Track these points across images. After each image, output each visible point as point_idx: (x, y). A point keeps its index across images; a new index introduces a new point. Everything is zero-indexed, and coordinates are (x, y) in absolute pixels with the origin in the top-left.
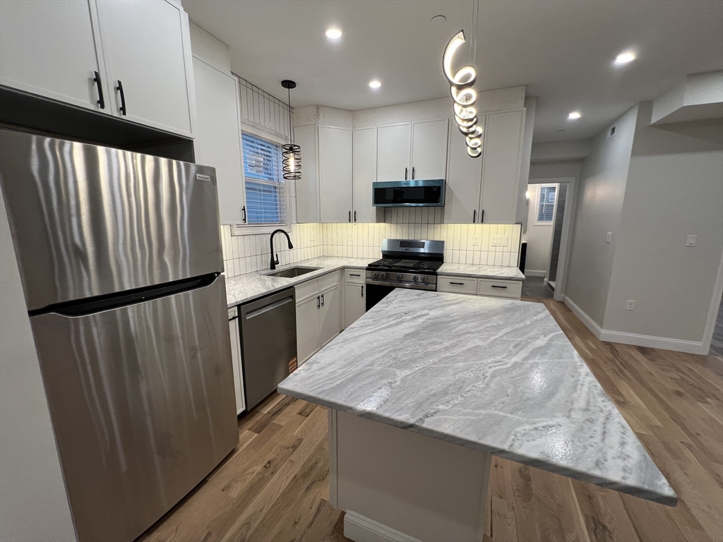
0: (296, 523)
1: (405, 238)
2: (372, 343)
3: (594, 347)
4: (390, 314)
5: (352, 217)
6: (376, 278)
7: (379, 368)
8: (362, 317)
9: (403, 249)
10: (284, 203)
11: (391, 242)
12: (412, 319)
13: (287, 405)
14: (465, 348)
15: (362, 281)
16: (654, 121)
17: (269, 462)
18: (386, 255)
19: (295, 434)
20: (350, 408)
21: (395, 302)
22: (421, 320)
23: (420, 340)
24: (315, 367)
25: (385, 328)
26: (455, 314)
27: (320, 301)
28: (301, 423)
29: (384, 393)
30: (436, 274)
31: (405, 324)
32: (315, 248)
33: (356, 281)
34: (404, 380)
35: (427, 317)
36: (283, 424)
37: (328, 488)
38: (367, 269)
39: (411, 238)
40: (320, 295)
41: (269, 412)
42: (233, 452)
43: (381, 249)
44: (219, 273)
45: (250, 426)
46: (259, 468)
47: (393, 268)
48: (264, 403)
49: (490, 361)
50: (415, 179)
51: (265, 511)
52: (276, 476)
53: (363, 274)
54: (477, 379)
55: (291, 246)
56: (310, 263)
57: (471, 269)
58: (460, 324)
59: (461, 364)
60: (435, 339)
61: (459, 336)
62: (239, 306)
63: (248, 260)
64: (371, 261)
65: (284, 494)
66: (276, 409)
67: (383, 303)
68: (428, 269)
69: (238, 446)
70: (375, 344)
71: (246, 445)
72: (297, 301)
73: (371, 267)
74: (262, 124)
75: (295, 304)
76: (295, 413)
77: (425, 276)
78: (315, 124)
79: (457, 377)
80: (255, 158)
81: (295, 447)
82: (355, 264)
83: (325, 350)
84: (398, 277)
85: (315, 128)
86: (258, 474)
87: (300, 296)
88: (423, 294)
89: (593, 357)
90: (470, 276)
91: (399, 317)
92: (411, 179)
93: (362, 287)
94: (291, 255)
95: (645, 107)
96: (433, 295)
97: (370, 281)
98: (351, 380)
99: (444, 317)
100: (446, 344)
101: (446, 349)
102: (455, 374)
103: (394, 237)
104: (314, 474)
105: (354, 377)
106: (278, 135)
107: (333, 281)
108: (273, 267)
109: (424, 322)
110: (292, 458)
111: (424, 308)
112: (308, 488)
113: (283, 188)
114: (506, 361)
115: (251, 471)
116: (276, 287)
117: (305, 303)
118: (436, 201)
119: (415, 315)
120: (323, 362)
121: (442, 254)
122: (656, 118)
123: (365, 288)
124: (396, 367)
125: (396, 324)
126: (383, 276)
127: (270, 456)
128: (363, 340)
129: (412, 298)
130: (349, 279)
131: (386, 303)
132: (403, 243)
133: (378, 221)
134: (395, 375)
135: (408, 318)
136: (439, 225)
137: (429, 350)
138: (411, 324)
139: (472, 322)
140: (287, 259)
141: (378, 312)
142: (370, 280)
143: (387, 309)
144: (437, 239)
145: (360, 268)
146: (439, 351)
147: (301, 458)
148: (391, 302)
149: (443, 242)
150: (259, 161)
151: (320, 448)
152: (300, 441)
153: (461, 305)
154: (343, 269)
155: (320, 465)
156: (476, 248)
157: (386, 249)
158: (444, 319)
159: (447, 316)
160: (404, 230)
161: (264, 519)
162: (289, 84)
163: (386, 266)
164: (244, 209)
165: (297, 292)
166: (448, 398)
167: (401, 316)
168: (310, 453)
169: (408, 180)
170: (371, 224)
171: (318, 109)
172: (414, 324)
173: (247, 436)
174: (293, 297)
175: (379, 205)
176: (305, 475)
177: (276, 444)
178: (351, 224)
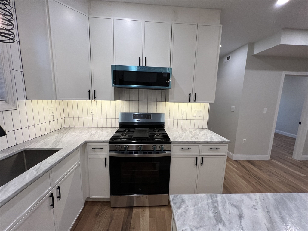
3: (236, 166)
5: (92, 95)
15: (105, 153)
16: (255, 53)
30: (171, 143)
33: (99, 154)
38: (110, 143)
53: (106, 147)
89: (242, 175)
90: (195, 143)
93: (106, 159)
95: (251, 46)
97: (114, 154)
122: (255, 52)
123: (108, 158)
130: (92, 153)
132: (135, 116)
133: (116, 99)
136: (160, 102)
154: (86, 143)
170: (108, 102)
175: (118, 85)
178: (90, 101)
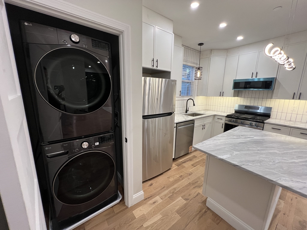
0: (190, 195)
1: (248, 104)
2: (225, 142)
4: (235, 135)
5: (222, 94)
6: (230, 121)
7: (227, 149)
8: (222, 134)
9: (246, 110)
10: (193, 88)
11: (240, 106)
12: (244, 138)
13: (188, 161)
14: (268, 152)
15: (223, 121)
17: (181, 176)
18: (237, 112)
19: (190, 171)
20: (216, 156)
21: (237, 131)
22: (249, 139)
23: (246, 145)
24: (204, 144)
25: (231, 139)
26: (268, 140)
27: (204, 127)
28: (192, 168)
29: (228, 156)
30: (264, 123)
31: (241, 139)
32: (203, 106)
33: (220, 121)
34: (236, 154)
35: (253, 138)
36: (186, 166)
37: (202, 190)
38: (226, 117)
39: (252, 105)
40: (204, 125)
41: (181, 161)
42: (170, 169)
43: (234, 109)
44: (173, 112)
45: (175, 163)
46: (178, 176)
47: (239, 118)
48: (180, 158)
49: (279, 158)
50: (258, 77)
51: (180, 188)
52: (183, 180)
53: (224, 119)
54: (270, 161)
55: (194, 105)
56: (200, 112)
57: (289, 123)
58: (269, 144)
59: (264, 156)
60: (254, 146)
61: (267, 147)
62: (177, 124)
63: (178, 109)
64: (228, 114)
65: (186, 186)
66: (183, 161)
67: (232, 130)
68: (259, 120)
69: (172, 168)
70: (226, 143)
71: (174, 168)
72: (195, 125)
73: (228, 116)
74: (189, 60)
75: (194, 126)
76: (190, 164)
77: (257, 123)
78: (209, 57)
79: (260, 159)
80: (184, 72)
81: (190, 175)
82: (220, 114)
83: (207, 141)
84: (242, 122)
85: (209, 58)
86: (178, 178)
87: (196, 124)
88: (253, 130)
90: (286, 126)
91: (239, 137)
92: (255, 78)
94: (193, 108)
96: (258, 131)
98: (217, 150)
99: (261, 140)
100: (258, 149)
101: (258, 150)
102: (259, 158)
103: (242, 104)
104: (196, 184)
105: (218, 150)
106: (194, 63)
107: (210, 120)
108: (186, 112)
109: (250, 140)
110: (189, 177)
111: (252, 135)
112: (194, 187)
113: (193, 83)
114: (289, 160)
115: (175, 176)
116: (188, 119)
117: (198, 127)
118: (269, 88)
119: (246, 137)
120: (207, 144)
121: (270, 114)
123: (224, 124)
124: (234, 151)
125: (237, 138)
126: (233, 120)
127: (182, 174)
128: (221, 141)
129: (247, 131)
130: (217, 120)
131: (233, 130)
132: (246, 107)
133: (234, 96)
134: (233, 153)
135: (243, 137)
136: (270, 99)
137: (249, 149)
138: (244, 139)
139: (276, 144)
140: (192, 110)
141: (229, 133)
142: (227, 122)
143: (233, 133)
144: (268, 106)
145: (223, 116)
146: (255, 150)
147: (192, 178)
148: (236, 131)
149: (271, 108)
150: (186, 74)
151: (199, 178)
152: (192, 173)
153: (273, 137)
154: (215, 116)
155: (199, 183)
156: (293, 112)
157: (237, 109)
158: (261, 141)
159: (263, 140)
160: (248, 101)
161: (179, 190)
162: (201, 44)
163: (236, 116)
164: (180, 92)
165: (195, 122)
166: (253, 163)
167: (240, 136)
168: (195, 178)
169: (253, 78)
170: (231, 98)
171: (211, 50)
172: (245, 140)
173: (174, 166)
174: (194, 123)
175: (235, 89)
176: (193, 184)
177: (184, 171)
178: (220, 97)
